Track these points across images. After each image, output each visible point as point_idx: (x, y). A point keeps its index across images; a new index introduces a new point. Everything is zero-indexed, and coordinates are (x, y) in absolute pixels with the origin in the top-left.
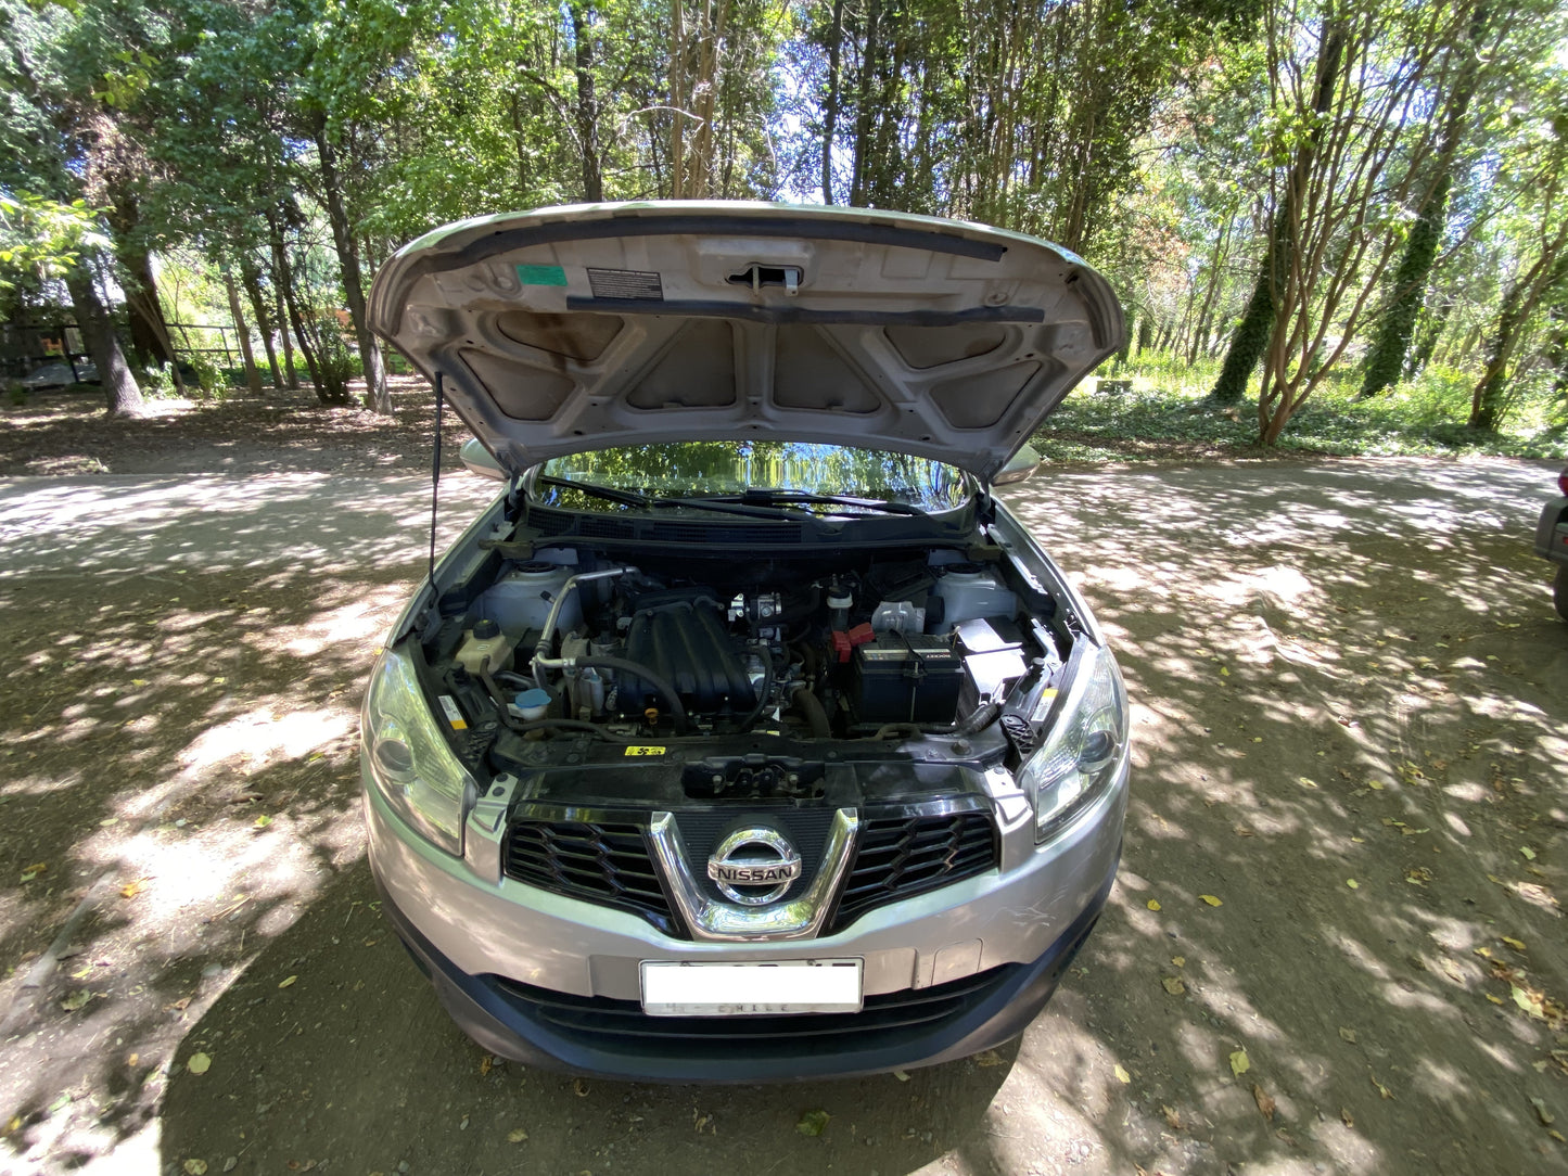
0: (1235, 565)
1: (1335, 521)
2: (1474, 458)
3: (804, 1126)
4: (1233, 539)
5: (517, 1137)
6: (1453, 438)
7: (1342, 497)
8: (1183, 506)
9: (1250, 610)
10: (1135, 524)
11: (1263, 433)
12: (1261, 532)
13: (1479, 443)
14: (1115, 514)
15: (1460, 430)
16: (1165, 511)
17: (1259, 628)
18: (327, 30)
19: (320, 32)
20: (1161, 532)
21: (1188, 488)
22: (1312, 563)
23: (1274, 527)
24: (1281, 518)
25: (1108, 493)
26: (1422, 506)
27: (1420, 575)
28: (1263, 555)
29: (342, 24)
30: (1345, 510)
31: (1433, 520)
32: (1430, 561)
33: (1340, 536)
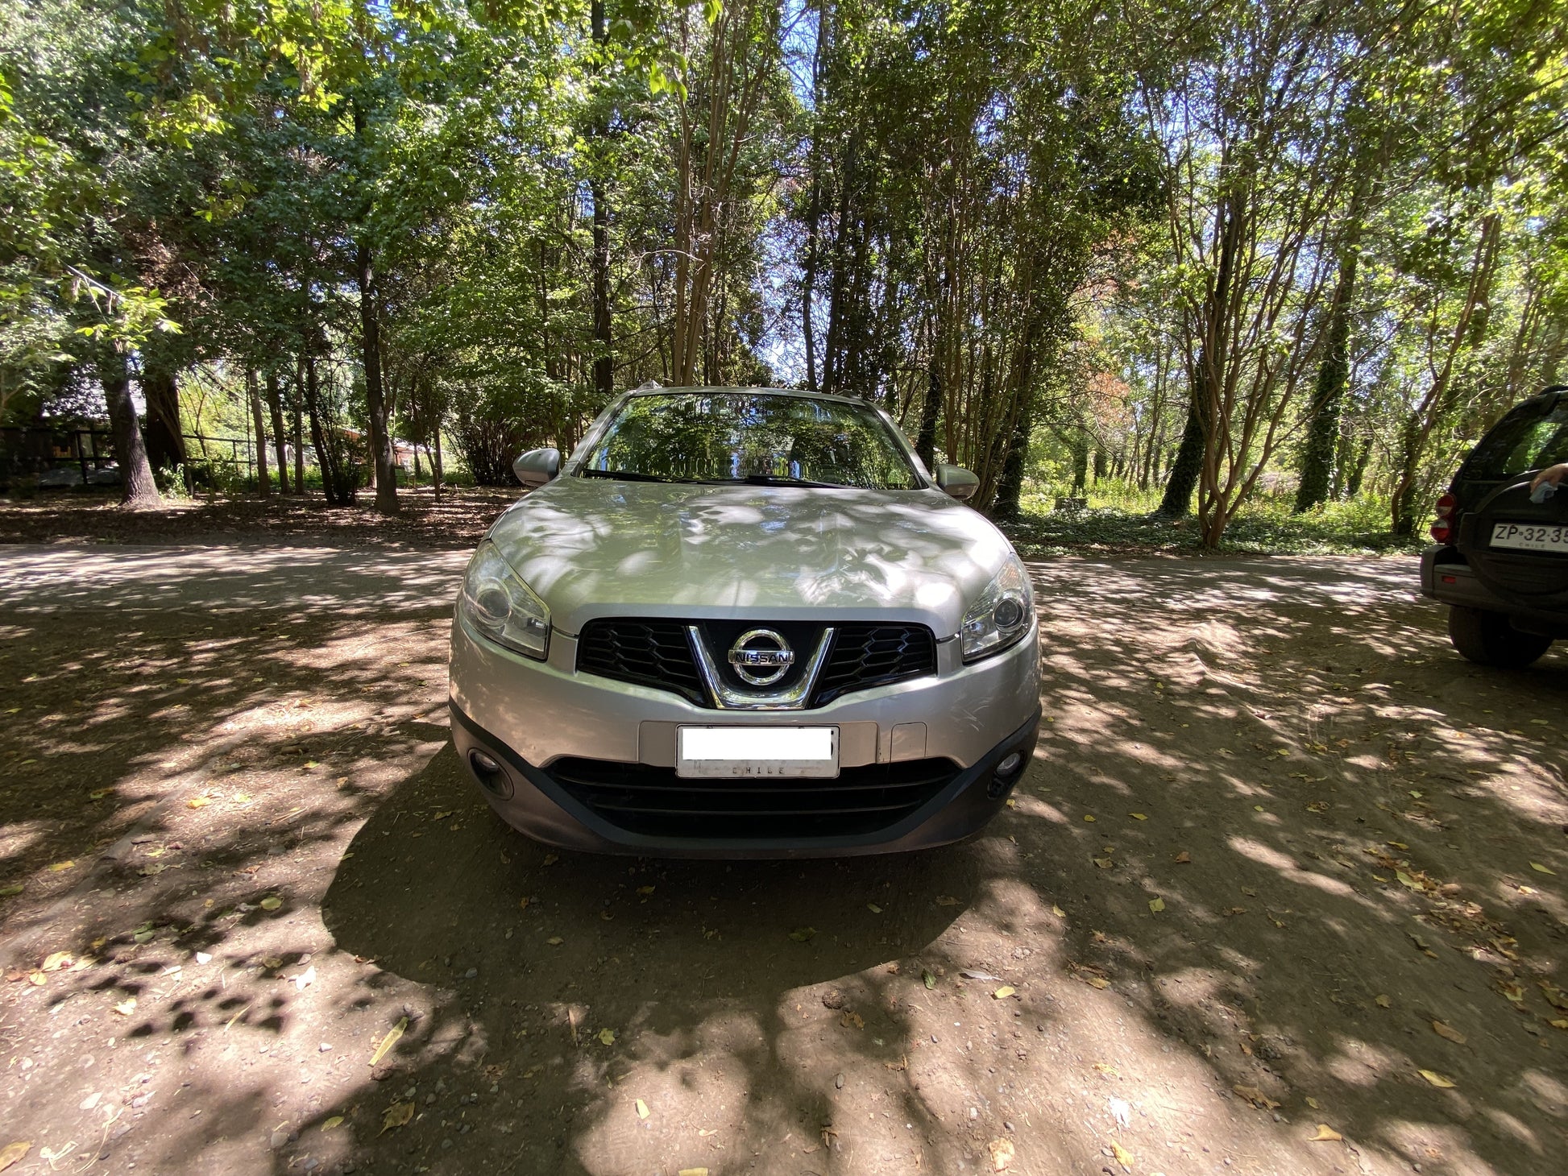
0: (1173, 622)
1: (1263, 595)
2: (1397, 556)
3: (795, 935)
4: (1171, 604)
5: (554, 941)
6: (1379, 543)
7: (1272, 580)
8: (1129, 583)
9: (1184, 649)
10: (1086, 594)
11: (1205, 536)
12: (1198, 601)
13: (1400, 545)
14: (1067, 588)
15: (1383, 537)
16: (1114, 587)
17: (1192, 660)
18: (388, 186)
19: (381, 186)
20: (1108, 600)
21: (1133, 572)
22: (1239, 622)
23: (1210, 599)
24: (1216, 592)
25: (1062, 574)
26: (1347, 587)
27: (1336, 630)
28: (1199, 615)
29: (401, 182)
30: (1273, 588)
31: (1352, 596)
32: (1347, 622)
33: (1266, 604)
